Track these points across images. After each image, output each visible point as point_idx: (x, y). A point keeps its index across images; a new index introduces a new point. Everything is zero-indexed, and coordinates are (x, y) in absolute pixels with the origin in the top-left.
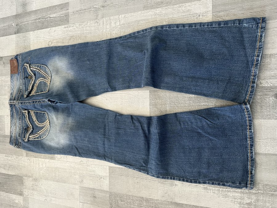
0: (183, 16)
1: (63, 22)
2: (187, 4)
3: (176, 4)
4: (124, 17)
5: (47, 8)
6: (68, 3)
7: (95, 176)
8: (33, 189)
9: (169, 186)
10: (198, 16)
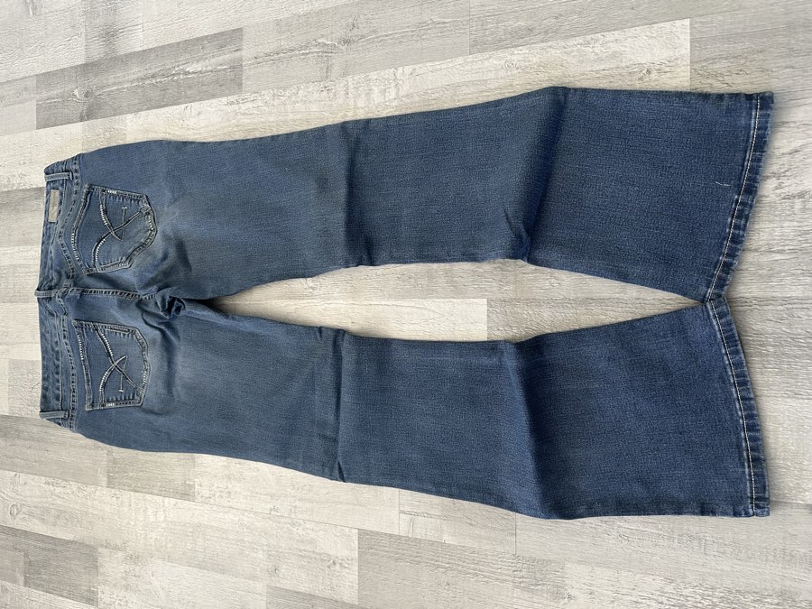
0: (597, 72)
1: (223, 88)
2: (610, 36)
3: (573, 36)
4: (411, 74)
5: (178, 43)
6: (240, 30)
7: (315, 555)
8: (127, 588)
9: (547, 599)
10: (645, 72)
